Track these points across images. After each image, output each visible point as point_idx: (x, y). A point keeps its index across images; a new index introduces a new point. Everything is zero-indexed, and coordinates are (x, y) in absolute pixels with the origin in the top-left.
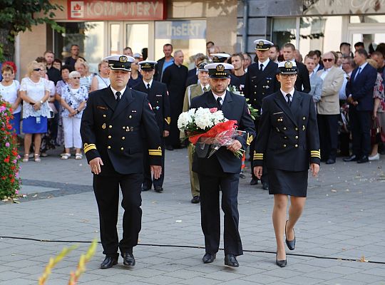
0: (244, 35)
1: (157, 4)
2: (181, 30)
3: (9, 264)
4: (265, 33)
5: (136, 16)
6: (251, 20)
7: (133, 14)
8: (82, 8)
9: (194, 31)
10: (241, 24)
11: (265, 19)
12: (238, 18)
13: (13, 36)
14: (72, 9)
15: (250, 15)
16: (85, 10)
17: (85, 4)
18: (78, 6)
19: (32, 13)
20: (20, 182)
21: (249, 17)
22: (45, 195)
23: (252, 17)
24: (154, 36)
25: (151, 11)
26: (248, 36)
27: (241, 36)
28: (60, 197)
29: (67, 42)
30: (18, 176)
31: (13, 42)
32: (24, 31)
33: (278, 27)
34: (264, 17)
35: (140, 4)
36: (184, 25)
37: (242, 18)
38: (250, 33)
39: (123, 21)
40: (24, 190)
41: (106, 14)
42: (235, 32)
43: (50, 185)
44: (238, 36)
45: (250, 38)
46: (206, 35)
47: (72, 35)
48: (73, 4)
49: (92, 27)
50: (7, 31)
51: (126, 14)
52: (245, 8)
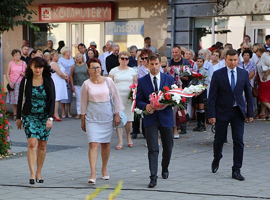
0: (173, 31)
1: (107, 9)
2: (125, 28)
4: (188, 29)
5: (91, 18)
6: (177, 20)
7: (88, 17)
8: (50, 13)
10: (170, 23)
11: (188, 19)
12: (168, 18)
14: (42, 14)
15: (177, 16)
16: (52, 15)
17: (52, 9)
18: (46, 11)
19: (12, 17)
20: (10, 144)
21: (176, 18)
23: (178, 18)
24: (104, 32)
25: (102, 14)
26: (176, 31)
27: (171, 32)
29: (38, 39)
30: (9, 139)
32: (8, 30)
33: (198, 25)
34: (188, 17)
35: (93, 9)
36: (127, 24)
37: (171, 18)
38: (177, 29)
39: (81, 22)
40: (14, 150)
41: (68, 17)
44: (168, 32)
45: (177, 33)
46: (142, 31)
48: (43, 9)
49: (56, 27)
51: (83, 17)
52: (173, 10)
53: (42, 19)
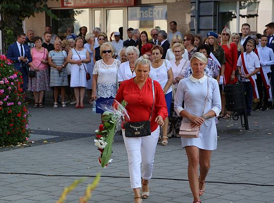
0: (197, 15)
2: (148, 13)
3: (24, 194)
4: (212, 13)
5: (113, 4)
6: (201, 4)
7: (111, 2)
9: (158, 14)
10: (193, 8)
11: (213, 3)
12: (191, 3)
13: (21, 21)
15: (201, 0)
16: (75, 0)
19: (35, 3)
20: (29, 131)
21: (200, 2)
22: (49, 141)
24: (127, 18)
26: (199, 16)
27: (194, 16)
28: (60, 143)
29: (61, 25)
30: (28, 127)
31: (21, 25)
32: (29, 17)
33: (223, 9)
34: (212, 2)
36: (150, 9)
37: (195, 2)
38: (201, 14)
39: (104, 7)
40: (33, 138)
41: (90, 2)
42: (189, 13)
43: (52, 133)
44: (191, 16)
45: (201, 18)
46: (167, 17)
47: (64, 19)
49: (80, 13)
50: (16, 17)
51: (106, 2)
53: (65, 5)
